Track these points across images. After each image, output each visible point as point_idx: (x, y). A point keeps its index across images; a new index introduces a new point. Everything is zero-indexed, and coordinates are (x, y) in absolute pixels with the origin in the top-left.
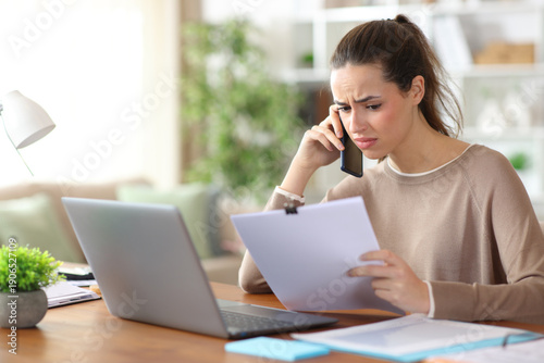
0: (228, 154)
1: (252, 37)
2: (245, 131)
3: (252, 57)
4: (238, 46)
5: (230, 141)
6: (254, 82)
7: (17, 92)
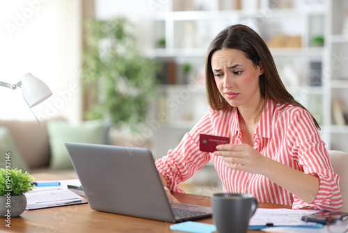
0: (114, 101)
1: (127, 29)
2: (123, 87)
3: (128, 42)
4: (119, 34)
5: (114, 93)
6: (130, 56)
7: (30, 74)
